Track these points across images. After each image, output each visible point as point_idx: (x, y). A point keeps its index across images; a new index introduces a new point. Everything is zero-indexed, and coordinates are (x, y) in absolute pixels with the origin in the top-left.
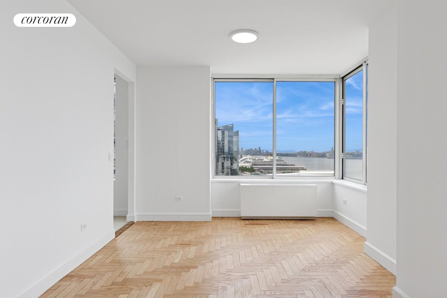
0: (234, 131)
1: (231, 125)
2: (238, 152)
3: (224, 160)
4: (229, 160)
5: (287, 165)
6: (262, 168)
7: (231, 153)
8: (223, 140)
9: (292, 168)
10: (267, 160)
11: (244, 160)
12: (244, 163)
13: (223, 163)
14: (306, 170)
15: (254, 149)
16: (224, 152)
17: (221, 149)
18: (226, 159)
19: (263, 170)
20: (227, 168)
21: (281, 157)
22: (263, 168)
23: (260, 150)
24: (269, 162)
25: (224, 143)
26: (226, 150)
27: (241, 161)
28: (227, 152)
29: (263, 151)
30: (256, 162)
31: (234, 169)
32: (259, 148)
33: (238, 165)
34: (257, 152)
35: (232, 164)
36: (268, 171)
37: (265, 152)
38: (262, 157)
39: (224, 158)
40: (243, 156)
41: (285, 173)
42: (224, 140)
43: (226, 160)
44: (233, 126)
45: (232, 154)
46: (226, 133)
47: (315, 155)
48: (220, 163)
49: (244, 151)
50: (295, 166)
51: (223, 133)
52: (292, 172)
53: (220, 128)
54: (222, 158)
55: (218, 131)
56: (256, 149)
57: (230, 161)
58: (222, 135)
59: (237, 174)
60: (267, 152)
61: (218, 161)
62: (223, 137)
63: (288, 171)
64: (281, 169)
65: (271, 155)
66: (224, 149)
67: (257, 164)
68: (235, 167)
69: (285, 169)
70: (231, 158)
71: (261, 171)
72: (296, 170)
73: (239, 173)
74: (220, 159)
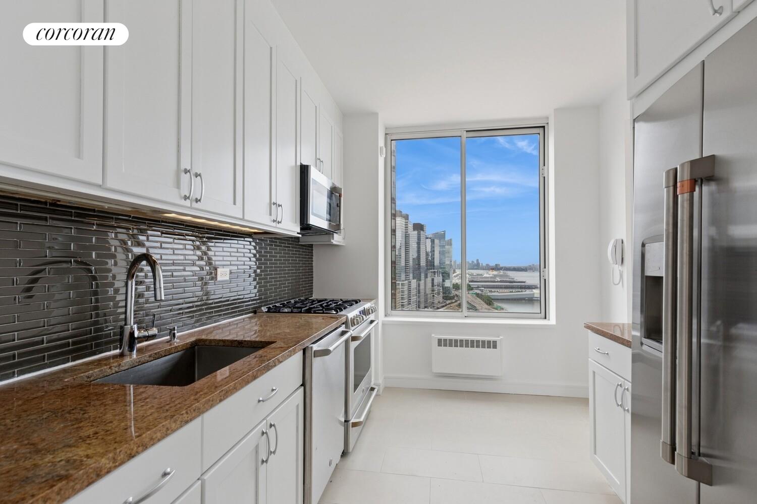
0: (446, 239)
1: (443, 233)
2: (451, 265)
4: (441, 275)
5: (515, 282)
6: (483, 286)
7: (442, 266)
8: (433, 251)
9: (521, 286)
10: (488, 276)
13: (433, 280)
15: (471, 262)
16: (434, 266)
17: (431, 262)
18: (436, 274)
19: (483, 289)
20: (438, 286)
21: (506, 272)
22: (485, 285)
23: (478, 264)
24: (491, 277)
25: (434, 255)
26: (437, 263)
27: (455, 276)
28: (437, 266)
29: (482, 264)
30: (473, 278)
31: (446, 287)
32: (478, 260)
33: (451, 282)
34: (474, 265)
35: (443, 281)
36: (490, 290)
37: (484, 265)
39: (434, 272)
40: (456, 270)
42: (434, 251)
43: (436, 276)
44: (445, 234)
45: (444, 268)
46: (437, 241)
48: (429, 280)
49: (458, 265)
50: (526, 284)
51: (433, 242)
52: (521, 292)
53: (429, 236)
54: (431, 273)
55: (427, 240)
56: (473, 262)
57: (441, 277)
58: (431, 245)
59: (450, 293)
60: (487, 265)
61: (426, 277)
62: (433, 247)
63: (517, 290)
64: (506, 287)
65: (493, 269)
66: (434, 262)
67: (475, 280)
68: (448, 284)
69: (512, 287)
70: (442, 273)
71: (480, 290)
72: (527, 288)
73: (453, 292)
74: (429, 275)
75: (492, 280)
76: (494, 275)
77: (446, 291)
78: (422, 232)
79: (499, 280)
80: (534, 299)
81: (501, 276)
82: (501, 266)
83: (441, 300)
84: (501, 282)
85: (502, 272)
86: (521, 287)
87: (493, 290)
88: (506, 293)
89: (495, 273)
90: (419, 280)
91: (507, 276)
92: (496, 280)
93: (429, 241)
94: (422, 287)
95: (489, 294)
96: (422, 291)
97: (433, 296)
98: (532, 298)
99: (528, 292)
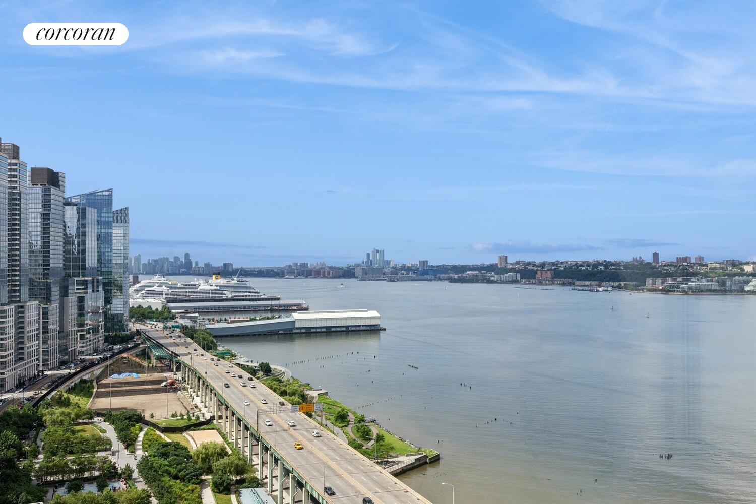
0: (114, 208)
1: (107, 193)
2: (125, 266)
3: (86, 288)
4: (101, 289)
5: (260, 300)
6: (196, 310)
7: (104, 269)
8: (81, 234)
9: (272, 306)
10: (207, 288)
11: (142, 288)
12: (144, 296)
13: (81, 300)
14: (307, 309)
15: (172, 260)
16: (83, 267)
17: (76, 259)
18: (90, 286)
19: (196, 315)
20: (94, 313)
21: (244, 279)
22: (200, 308)
23: (188, 263)
24: (214, 291)
25: (84, 243)
26: (91, 260)
27: (136, 291)
28: (92, 268)
29: (196, 263)
30: (177, 293)
31: (113, 316)
32: (187, 255)
33: (126, 303)
34: (182, 266)
35: (108, 301)
36: (211, 317)
37: (201, 265)
38: (195, 280)
39: (85, 283)
40: (140, 277)
41: (255, 320)
42: (84, 234)
43: (90, 290)
44: (111, 195)
45: (109, 273)
46: (91, 214)
47: (329, 273)
48: (72, 299)
49: (144, 264)
50: (281, 302)
51: (82, 214)
52: (273, 318)
53: (73, 200)
54: (78, 284)
55: (66, 207)
56: (176, 258)
57: (102, 293)
58: (78, 220)
59: (123, 328)
60: (207, 265)
61: (64, 293)
62: (82, 225)
63: (263, 316)
64: (244, 310)
65: (219, 274)
66: (84, 260)
67: (179, 297)
68: (117, 307)
69: (256, 310)
70: (105, 285)
71: (190, 318)
72: (283, 310)
73: (131, 325)
74: (73, 289)
75: (216, 296)
76: (220, 286)
77: (113, 323)
78: (53, 190)
79: (230, 296)
80: (294, 331)
81: (233, 288)
82: (235, 266)
83: (101, 345)
84: (233, 300)
85: (235, 281)
86: (272, 310)
87: (217, 318)
88: (243, 322)
89: (222, 281)
90: (48, 299)
91: (245, 288)
92: (224, 297)
93: (71, 213)
94: (54, 318)
95: (208, 326)
96: (53, 326)
97: (82, 337)
98: (291, 330)
99: (284, 319)
